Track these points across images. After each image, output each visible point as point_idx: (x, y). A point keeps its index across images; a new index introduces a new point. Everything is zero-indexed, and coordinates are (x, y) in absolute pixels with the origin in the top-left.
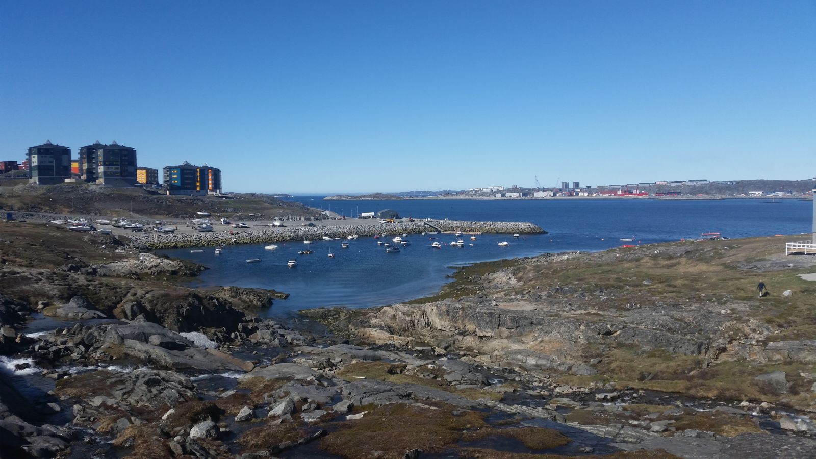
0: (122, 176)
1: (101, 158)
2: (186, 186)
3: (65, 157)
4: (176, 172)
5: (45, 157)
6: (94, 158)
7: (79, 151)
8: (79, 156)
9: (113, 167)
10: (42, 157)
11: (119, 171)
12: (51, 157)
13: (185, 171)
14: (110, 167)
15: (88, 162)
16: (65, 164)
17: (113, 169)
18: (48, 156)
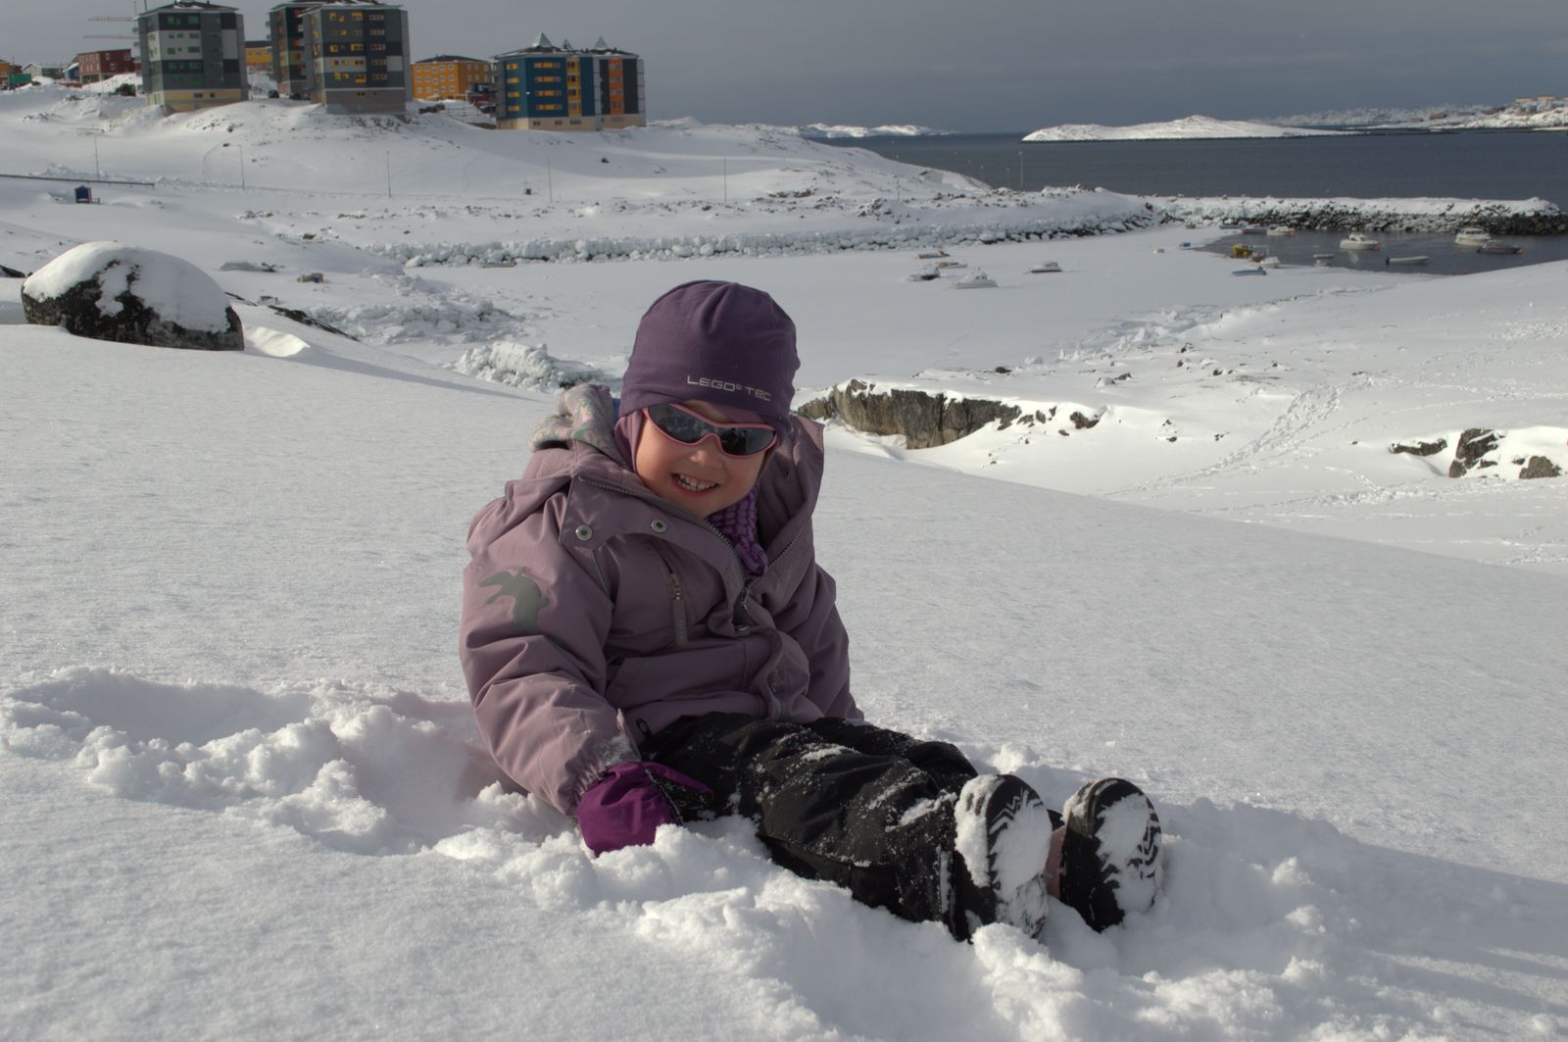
0: (369, 84)
1: (318, 35)
2: (541, 107)
3: (228, 36)
4: (515, 66)
5: (181, 36)
6: (301, 35)
7: (268, 18)
8: (268, 31)
9: (351, 60)
10: (171, 37)
11: (362, 68)
12: (192, 36)
13: (538, 65)
14: (340, 59)
15: (292, 47)
16: (230, 52)
17: (351, 65)
18: (186, 33)
